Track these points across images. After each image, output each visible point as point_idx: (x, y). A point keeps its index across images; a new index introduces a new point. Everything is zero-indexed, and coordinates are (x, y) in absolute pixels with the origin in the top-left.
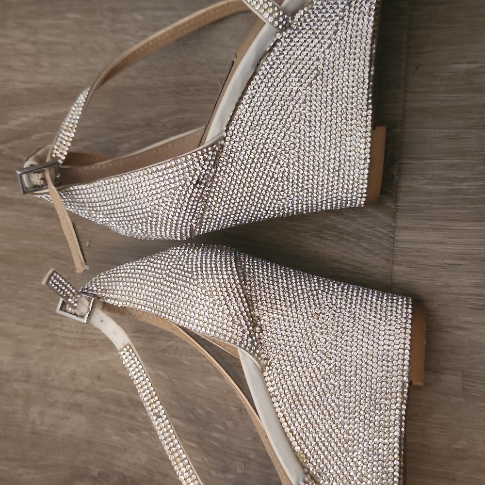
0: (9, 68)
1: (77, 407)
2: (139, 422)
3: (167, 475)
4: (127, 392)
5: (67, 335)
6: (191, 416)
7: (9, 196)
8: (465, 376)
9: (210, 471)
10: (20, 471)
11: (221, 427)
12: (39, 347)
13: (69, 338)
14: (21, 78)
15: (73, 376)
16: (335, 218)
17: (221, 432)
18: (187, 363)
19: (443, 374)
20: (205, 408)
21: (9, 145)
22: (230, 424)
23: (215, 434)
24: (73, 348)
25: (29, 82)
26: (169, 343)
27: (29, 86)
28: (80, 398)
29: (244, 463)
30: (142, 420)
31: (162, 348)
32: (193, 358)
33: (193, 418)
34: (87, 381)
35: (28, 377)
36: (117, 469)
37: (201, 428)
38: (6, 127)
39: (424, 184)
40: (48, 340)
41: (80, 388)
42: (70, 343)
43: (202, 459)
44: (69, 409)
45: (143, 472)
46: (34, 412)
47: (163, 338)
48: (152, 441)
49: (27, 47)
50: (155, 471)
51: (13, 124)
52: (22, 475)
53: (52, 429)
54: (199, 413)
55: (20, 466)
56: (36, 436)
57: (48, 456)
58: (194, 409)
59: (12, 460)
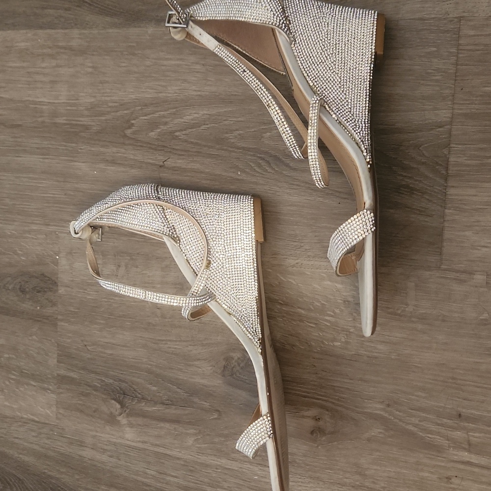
0: (185, 81)
2: (276, 312)
3: (294, 345)
6: (311, 307)
7: (184, 167)
8: (488, 275)
9: (324, 341)
10: (190, 348)
11: (332, 314)
14: (194, 88)
16: (408, 180)
17: (332, 316)
19: (474, 274)
20: (320, 302)
21: (184, 132)
22: (337, 311)
23: (327, 318)
25: (199, 91)
26: (297, 261)
27: (199, 93)
29: (346, 334)
30: (277, 311)
31: (291, 264)
32: (312, 270)
33: (313, 308)
37: (318, 315)
38: (183, 121)
39: (465, 160)
43: (319, 334)
47: (292, 258)
48: (284, 324)
49: (198, 67)
50: (286, 343)
51: (187, 118)
52: (191, 351)
53: (214, 320)
54: (316, 305)
55: (190, 345)
56: (202, 325)
57: (211, 338)
58: (314, 303)
59: (184, 341)
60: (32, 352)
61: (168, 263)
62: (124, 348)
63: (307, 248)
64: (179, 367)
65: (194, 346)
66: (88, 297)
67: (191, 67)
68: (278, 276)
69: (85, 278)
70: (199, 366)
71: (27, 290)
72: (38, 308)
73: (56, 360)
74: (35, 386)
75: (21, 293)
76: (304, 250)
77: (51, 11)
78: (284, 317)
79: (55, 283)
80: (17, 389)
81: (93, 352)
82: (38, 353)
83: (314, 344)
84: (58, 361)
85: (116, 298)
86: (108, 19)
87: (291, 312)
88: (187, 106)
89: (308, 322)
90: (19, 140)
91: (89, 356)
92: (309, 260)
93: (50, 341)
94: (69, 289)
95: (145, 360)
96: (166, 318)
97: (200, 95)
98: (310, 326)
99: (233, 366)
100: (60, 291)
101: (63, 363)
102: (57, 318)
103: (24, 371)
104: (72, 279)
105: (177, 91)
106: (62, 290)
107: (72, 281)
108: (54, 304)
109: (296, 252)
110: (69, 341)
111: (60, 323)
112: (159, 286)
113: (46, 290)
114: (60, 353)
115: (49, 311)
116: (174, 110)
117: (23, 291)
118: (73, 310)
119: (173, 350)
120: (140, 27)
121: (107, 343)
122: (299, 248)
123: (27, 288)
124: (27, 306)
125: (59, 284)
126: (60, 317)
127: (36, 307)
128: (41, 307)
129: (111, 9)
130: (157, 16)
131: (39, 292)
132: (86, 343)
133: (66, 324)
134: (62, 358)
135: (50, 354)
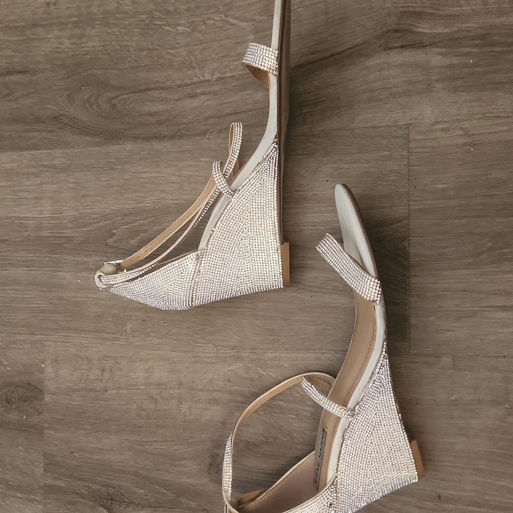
0: (163, 191)
1: (215, 401)
3: (277, 438)
4: (248, 388)
5: (207, 355)
6: (291, 398)
8: (453, 357)
10: (176, 447)
12: (187, 365)
13: (208, 357)
14: (171, 197)
15: (211, 381)
18: (287, 366)
19: (441, 357)
20: (299, 393)
24: (211, 363)
25: (175, 200)
26: (275, 355)
27: (176, 202)
28: (216, 395)
31: (270, 358)
32: (290, 362)
33: (293, 400)
34: (221, 384)
35: (180, 384)
36: (243, 438)
37: (298, 406)
38: (161, 228)
39: (424, 251)
40: (194, 359)
41: (216, 389)
42: (208, 360)
43: (300, 425)
44: (209, 403)
45: (262, 438)
46: (185, 408)
47: (271, 351)
48: (266, 417)
49: (174, 178)
52: (177, 451)
53: (198, 418)
54: (296, 396)
55: (176, 445)
56: (186, 423)
57: (196, 436)
58: (293, 394)
59: (169, 441)
60: (17, 463)
61: (152, 364)
62: (111, 452)
63: (284, 341)
64: (165, 467)
65: (179, 445)
66: (74, 403)
67: (168, 178)
68: (258, 370)
69: (71, 384)
70: (185, 465)
71: (13, 400)
72: (25, 417)
73: (42, 469)
74: (21, 498)
75: (7, 404)
76: (281, 343)
77: (36, 134)
78: (265, 410)
79: (41, 391)
80: (4, 502)
81: (80, 458)
82: (24, 464)
83: (295, 435)
84: (44, 471)
85: (102, 403)
86: (89, 138)
87: (273, 405)
88: (165, 214)
89: (289, 413)
90: (5, 254)
91: (76, 463)
92: (287, 353)
93: (37, 450)
94: (54, 396)
95: (131, 463)
96: (151, 419)
97: (176, 204)
98: (291, 418)
99: (218, 463)
100: (46, 399)
101: (50, 472)
102: (43, 426)
103: (10, 483)
104: (57, 386)
105: (156, 201)
106: (47, 398)
107: (58, 388)
108: (40, 413)
109: (273, 345)
110: (55, 449)
111: (46, 432)
112: (143, 387)
113: (31, 398)
114: (46, 461)
115: (36, 419)
116: (153, 218)
117: (9, 401)
118: (58, 417)
119: (159, 450)
120: (119, 144)
121: (94, 448)
122: (276, 342)
123: (14, 397)
124: (13, 416)
125: (45, 392)
126: (46, 425)
127: (22, 417)
128: (27, 416)
129: (91, 130)
130: (135, 134)
131: (25, 401)
132: (72, 450)
133: (52, 432)
134: (49, 466)
135: (36, 464)
